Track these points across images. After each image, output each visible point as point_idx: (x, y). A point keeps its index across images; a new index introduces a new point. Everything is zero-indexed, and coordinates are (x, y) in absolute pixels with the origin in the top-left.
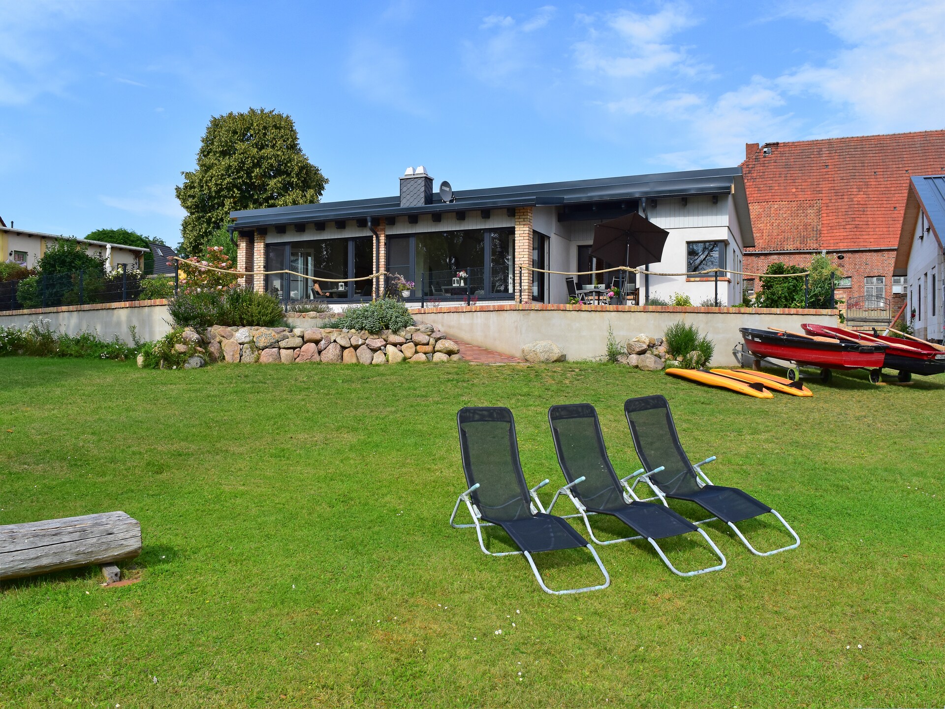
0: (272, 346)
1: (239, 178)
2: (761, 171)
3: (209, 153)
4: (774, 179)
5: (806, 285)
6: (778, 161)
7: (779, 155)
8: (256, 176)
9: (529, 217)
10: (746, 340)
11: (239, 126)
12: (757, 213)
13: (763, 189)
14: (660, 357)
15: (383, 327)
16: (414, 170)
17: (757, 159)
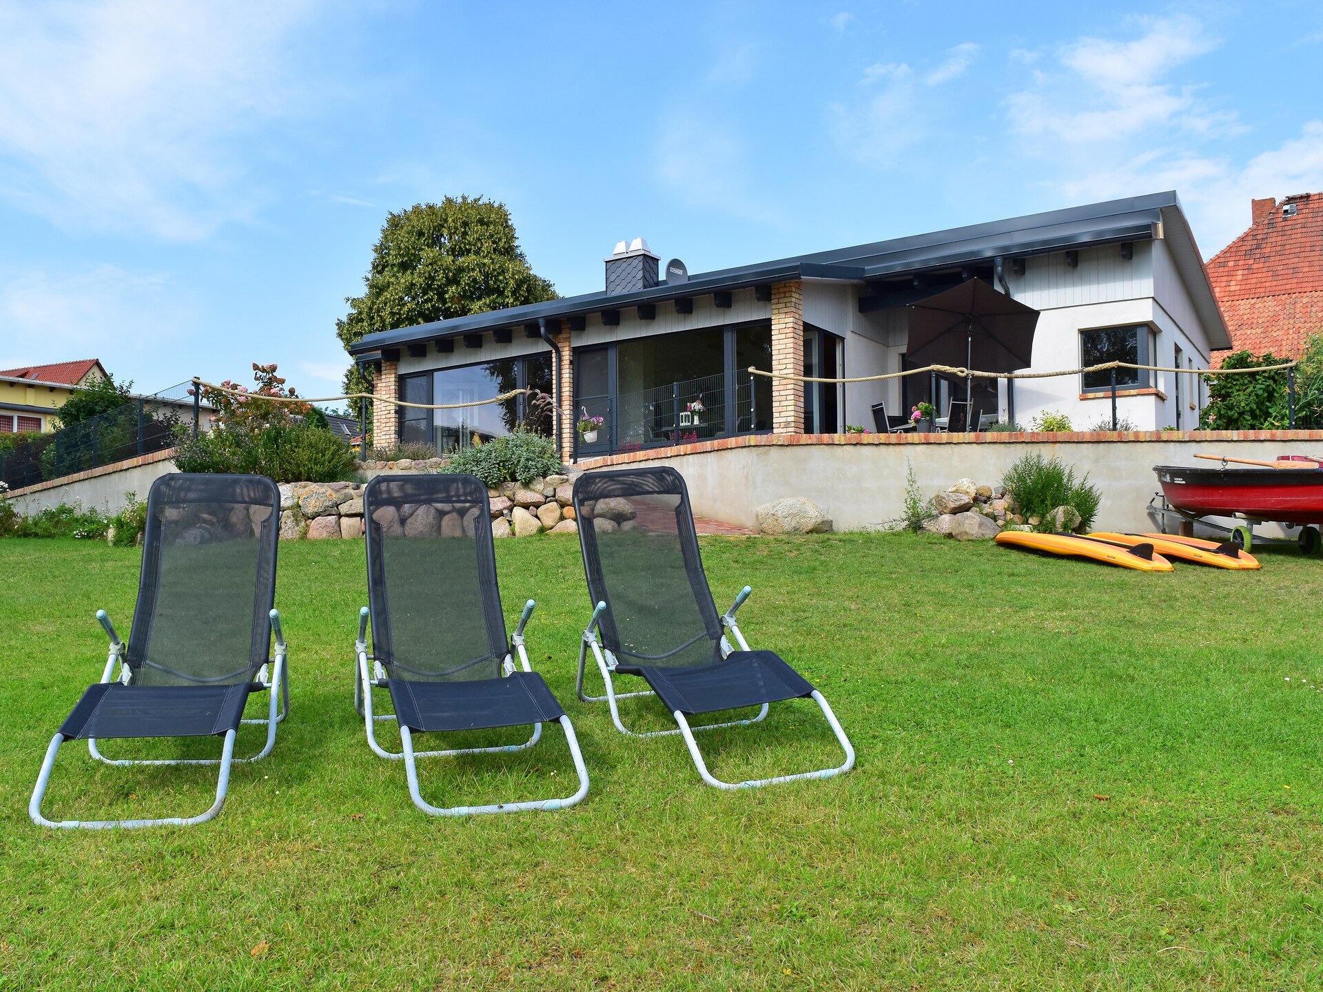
0: (325, 513)
1: (426, 301)
2: (1279, 243)
3: (384, 267)
4: (1303, 255)
5: (1291, 388)
6: (1309, 225)
7: (1311, 215)
8: (452, 299)
9: (793, 300)
10: (1164, 484)
11: (426, 224)
12: (1271, 314)
13: (1281, 272)
14: (995, 518)
15: (505, 478)
16: (628, 245)
17: (1271, 224)
